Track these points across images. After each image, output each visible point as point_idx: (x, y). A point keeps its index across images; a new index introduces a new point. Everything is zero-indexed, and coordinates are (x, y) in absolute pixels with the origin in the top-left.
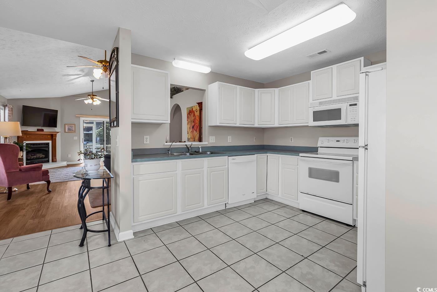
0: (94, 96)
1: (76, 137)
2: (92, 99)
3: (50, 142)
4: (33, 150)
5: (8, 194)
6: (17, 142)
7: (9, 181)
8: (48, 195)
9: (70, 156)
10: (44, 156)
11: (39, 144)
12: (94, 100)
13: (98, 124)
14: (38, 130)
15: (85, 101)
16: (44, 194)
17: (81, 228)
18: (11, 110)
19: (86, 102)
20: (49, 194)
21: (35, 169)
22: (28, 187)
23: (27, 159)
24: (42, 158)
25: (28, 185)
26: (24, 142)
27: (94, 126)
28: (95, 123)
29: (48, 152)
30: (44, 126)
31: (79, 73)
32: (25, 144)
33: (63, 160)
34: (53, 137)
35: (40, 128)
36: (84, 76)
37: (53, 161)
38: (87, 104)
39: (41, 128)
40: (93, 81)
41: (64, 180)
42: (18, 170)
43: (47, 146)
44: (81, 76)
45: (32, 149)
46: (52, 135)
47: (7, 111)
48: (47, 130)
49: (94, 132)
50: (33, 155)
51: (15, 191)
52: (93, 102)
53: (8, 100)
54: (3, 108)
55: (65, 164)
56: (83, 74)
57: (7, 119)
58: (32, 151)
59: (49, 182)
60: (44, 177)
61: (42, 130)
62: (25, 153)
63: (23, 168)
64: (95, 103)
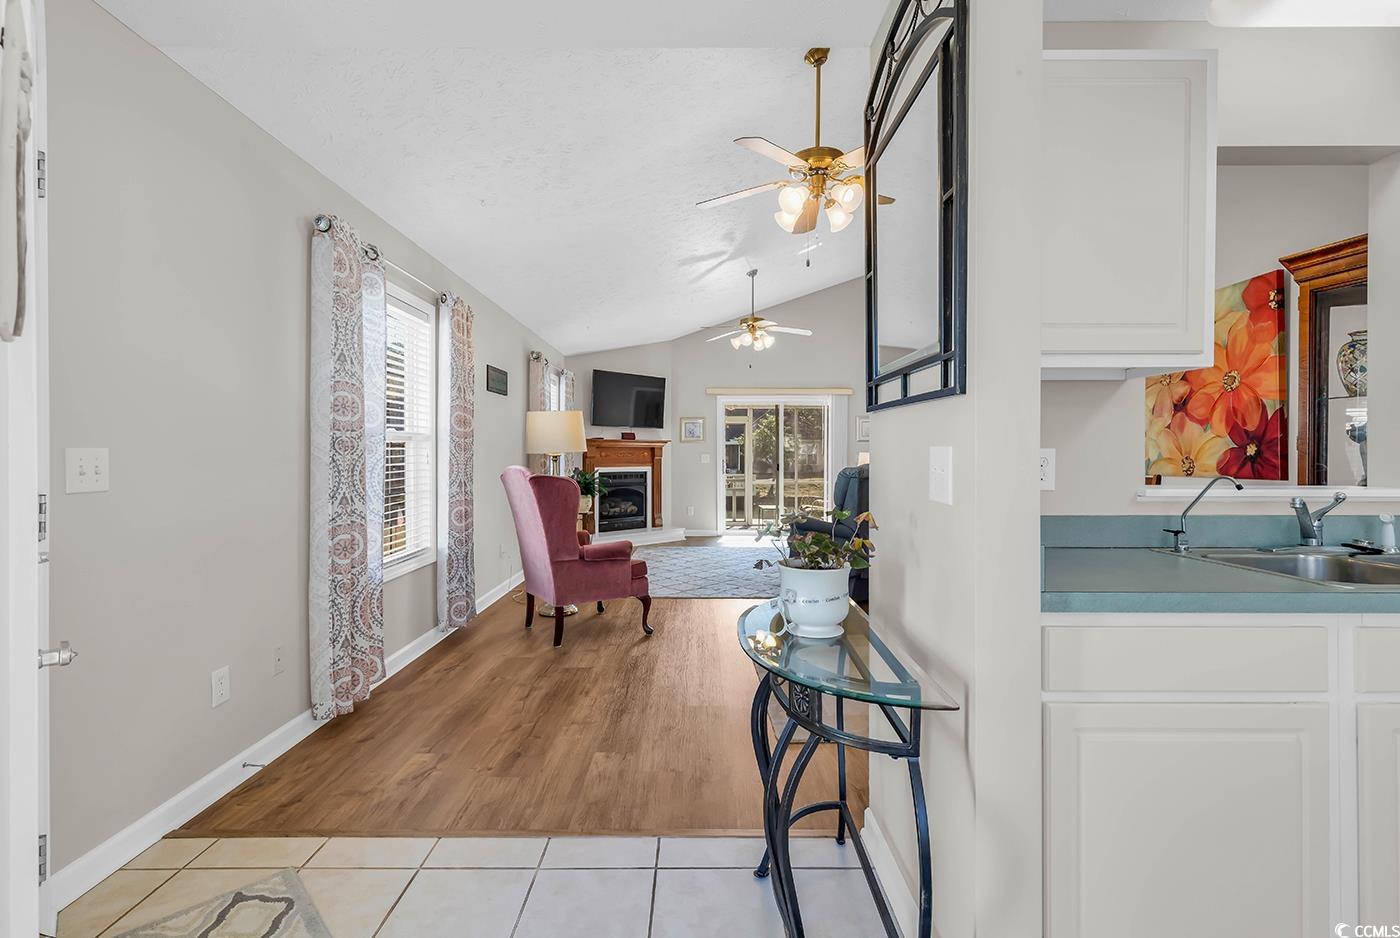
0: (756, 320)
1: (708, 456)
2: (752, 329)
3: (648, 469)
4: (613, 492)
5: (554, 620)
6: (581, 469)
7: (557, 589)
8: (644, 646)
9: (692, 512)
10: (635, 508)
11: (626, 475)
12: (758, 333)
13: (759, 414)
14: (625, 436)
15: (732, 340)
16: (636, 639)
17: (761, 873)
18: (572, 384)
19: (736, 343)
20: (646, 643)
21: (613, 556)
22: (600, 609)
23: (602, 517)
24: (631, 515)
25: (600, 604)
26: (596, 469)
27: (748, 421)
28: (750, 413)
29: (642, 497)
30: (636, 425)
31: (720, 246)
32: (597, 475)
33: (676, 525)
34: (653, 454)
35: (627, 430)
36: (733, 259)
37: (654, 525)
38: (737, 348)
39: (629, 432)
40: (753, 273)
41: (682, 591)
42: (577, 558)
43: (642, 480)
44: (725, 257)
45: (610, 489)
46: (653, 449)
47: (563, 386)
48: (644, 435)
49: (750, 440)
50: (613, 504)
51: (573, 614)
52: (753, 344)
53: (566, 357)
54: (556, 378)
55: (680, 534)
56: (731, 249)
57: (563, 408)
58: (612, 494)
59: (646, 602)
60: (636, 584)
61: (631, 437)
62: (597, 498)
63: (587, 551)
64: (758, 346)
